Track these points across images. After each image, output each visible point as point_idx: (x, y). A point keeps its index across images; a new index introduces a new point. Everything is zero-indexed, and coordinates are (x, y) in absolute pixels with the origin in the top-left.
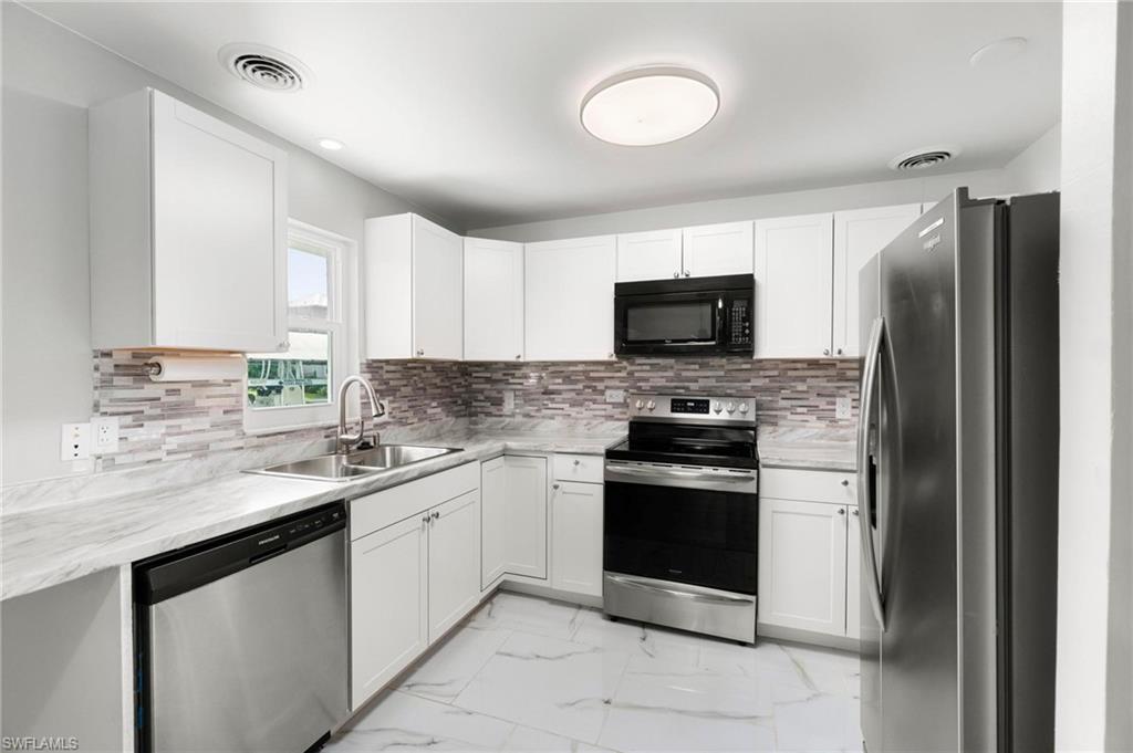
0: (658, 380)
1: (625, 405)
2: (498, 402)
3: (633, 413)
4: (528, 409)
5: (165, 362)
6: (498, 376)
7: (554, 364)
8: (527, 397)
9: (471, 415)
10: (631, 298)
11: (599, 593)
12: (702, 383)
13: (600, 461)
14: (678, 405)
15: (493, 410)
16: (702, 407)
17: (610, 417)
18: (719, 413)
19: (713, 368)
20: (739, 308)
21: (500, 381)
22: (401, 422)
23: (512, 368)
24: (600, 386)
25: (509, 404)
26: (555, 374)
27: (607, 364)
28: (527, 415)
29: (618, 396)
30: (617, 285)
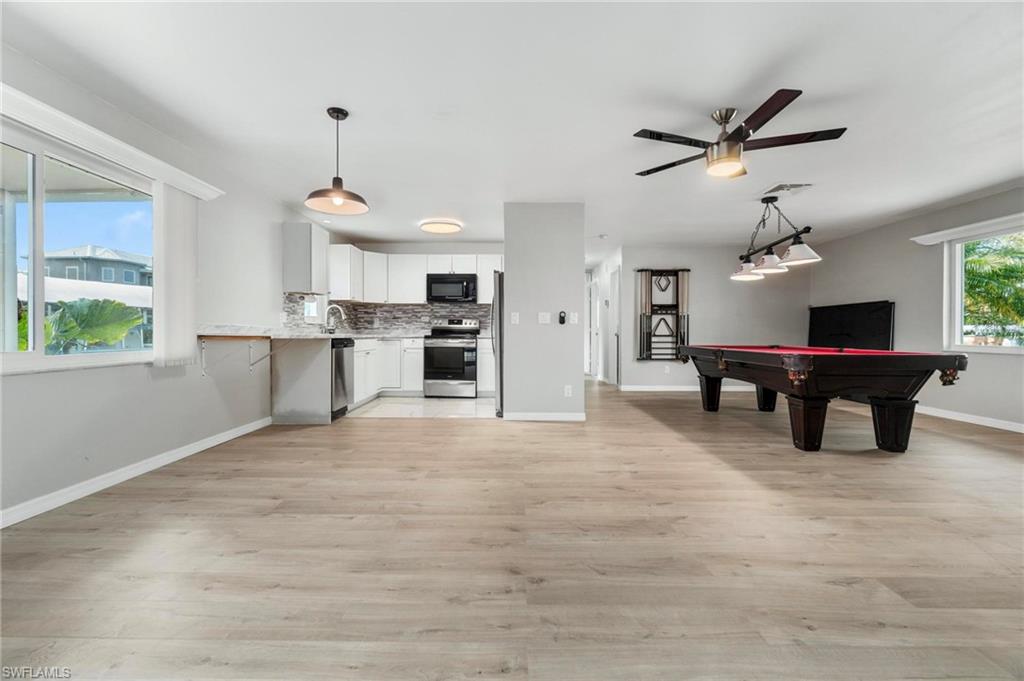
0: (443, 312)
1: (430, 323)
2: (371, 323)
3: (433, 325)
4: (385, 325)
6: (372, 310)
7: (399, 305)
8: (386, 320)
9: (357, 329)
10: (433, 280)
11: (422, 389)
12: (461, 314)
13: (422, 340)
14: (451, 322)
16: (460, 322)
17: (423, 328)
18: (468, 324)
19: (465, 308)
20: (471, 285)
21: (371, 313)
23: (376, 306)
24: (419, 315)
25: (377, 324)
26: (399, 310)
27: (423, 306)
28: (386, 328)
29: (427, 319)
30: (428, 275)
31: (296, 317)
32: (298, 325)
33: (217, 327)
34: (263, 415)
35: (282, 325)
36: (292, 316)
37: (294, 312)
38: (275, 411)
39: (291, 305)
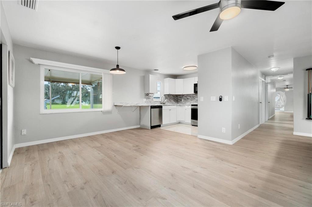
2: (181, 100)
4: (185, 101)
5: (150, 94)
6: (181, 97)
7: (189, 95)
8: (185, 99)
9: (177, 102)
11: (191, 122)
13: (191, 106)
15: (181, 101)
22: (168, 102)
23: (183, 95)
24: (195, 98)
27: (194, 94)
30: (194, 84)
31: (150, 100)
32: (151, 102)
33: (121, 103)
34: (137, 125)
35: (144, 102)
36: (148, 100)
37: (149, 98)
38: (141, 124)
39: (148, 97)
